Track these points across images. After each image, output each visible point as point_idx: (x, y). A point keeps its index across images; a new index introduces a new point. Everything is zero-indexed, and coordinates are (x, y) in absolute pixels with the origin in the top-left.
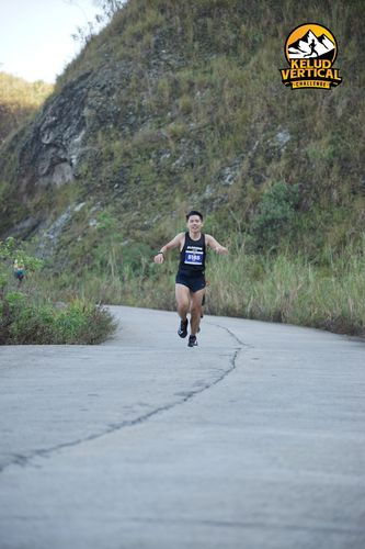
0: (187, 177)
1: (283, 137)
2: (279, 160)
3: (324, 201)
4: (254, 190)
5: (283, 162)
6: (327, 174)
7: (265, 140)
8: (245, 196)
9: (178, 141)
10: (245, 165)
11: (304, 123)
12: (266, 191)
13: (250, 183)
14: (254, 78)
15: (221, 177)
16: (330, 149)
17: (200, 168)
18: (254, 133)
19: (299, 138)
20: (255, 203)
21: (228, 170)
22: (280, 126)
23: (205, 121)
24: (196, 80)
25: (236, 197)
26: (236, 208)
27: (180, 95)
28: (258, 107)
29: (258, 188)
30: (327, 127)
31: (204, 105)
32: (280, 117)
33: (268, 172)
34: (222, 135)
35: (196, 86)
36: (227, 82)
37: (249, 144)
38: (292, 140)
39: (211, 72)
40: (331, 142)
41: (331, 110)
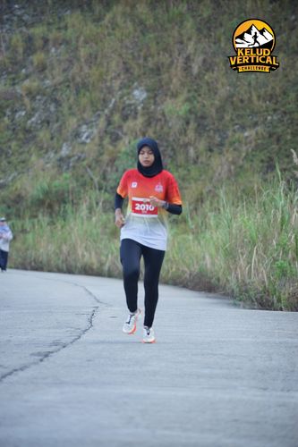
0: (43, 135)
1: (139, 95)
2: (135, 118)
3: (181, 158)
4: (111, 148)
5: (140, 120)
6: (184, 132)
7: (121, 98)
8: (101, 154)
9: (33, 99)
10: (102, 123)
11: (160, 81)
12: (123, 149)
13: (107, 140)
14: (109, 35)
15: (77, 135)
16: (186, 107)
17: (56, 126)
18: (110, 91)
19: (156, 96)
20: (113, 161)
21: (84, 128)
22: (136, 84)
23: (59, 78)
24: (51, 36)
25: (93, 155)
26: (94, 165)
27: (34, 52)
28: (113, 64)
29: (115, 146)
30: (183, 84)
31: (60, 62)
32: (136, 73)
33: (125, 129)
34: (78, 92)
35: (51, 43)
36: (82, 38)
37: (105, 101)
38: (149, 98)
39: (66, 28)
40: (188, 100)
41: (187, 69)
